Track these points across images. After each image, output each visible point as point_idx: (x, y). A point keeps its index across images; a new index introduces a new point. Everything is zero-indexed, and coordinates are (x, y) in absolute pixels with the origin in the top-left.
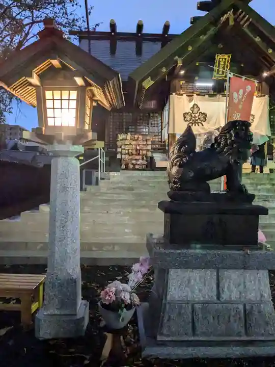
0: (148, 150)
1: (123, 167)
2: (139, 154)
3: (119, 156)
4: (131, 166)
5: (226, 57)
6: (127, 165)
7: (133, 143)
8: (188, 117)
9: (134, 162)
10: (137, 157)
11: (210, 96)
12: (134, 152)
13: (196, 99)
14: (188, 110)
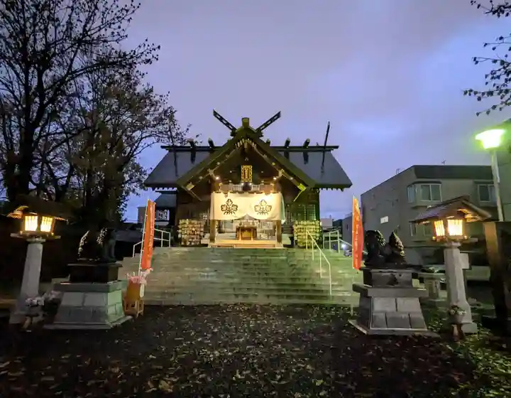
0: (201, 231)
1: (183, 243)
2: (194, 234)
3: (179, 236)
4: (188, 243)
5: (249, 167)
6: (185, 242)
7: (191, 226)
8: (224, 208)
9: (190, 240)
10: (193, 236)
11: (240, 193)
12: (191, 233)
13: (230, 196)
14: (224, 203)
